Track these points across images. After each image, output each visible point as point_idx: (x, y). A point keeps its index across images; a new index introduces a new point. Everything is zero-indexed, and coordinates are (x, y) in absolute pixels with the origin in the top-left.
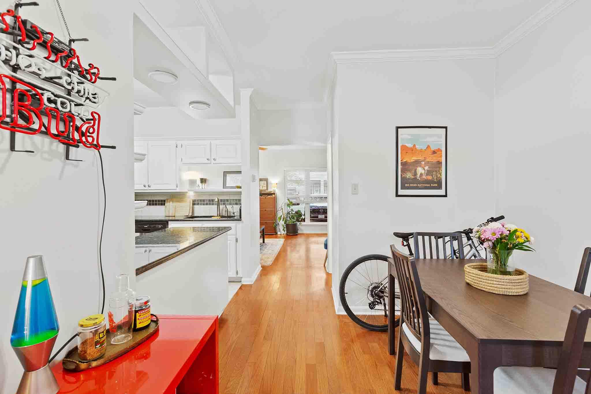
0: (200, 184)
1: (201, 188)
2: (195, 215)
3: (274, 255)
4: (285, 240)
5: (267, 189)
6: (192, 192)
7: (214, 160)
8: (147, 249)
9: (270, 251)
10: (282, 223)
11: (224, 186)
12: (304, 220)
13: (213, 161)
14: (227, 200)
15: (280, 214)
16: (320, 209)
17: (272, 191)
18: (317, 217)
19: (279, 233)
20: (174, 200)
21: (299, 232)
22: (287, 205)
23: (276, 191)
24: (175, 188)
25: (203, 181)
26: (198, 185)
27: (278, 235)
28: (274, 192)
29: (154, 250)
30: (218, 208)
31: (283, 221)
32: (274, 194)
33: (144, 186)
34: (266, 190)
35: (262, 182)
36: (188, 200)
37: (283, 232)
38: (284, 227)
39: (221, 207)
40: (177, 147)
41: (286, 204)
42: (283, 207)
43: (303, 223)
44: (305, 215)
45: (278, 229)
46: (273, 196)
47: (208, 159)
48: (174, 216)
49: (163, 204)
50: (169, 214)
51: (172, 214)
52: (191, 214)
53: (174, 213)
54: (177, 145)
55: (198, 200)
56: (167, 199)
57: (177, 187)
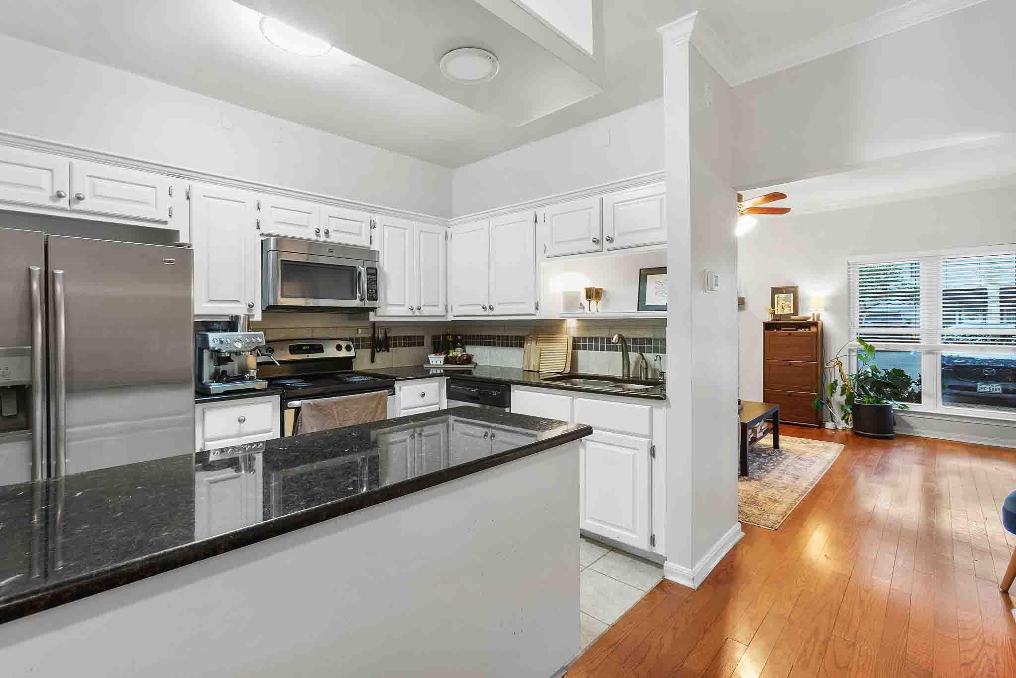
0: (585, 302)
1: (587, 309)
2: (581, 371)
3: (795, 495)
4: (845, 450)
5: (796, 313)
6: (574, 320)
7: (610, 240)
8: (490, 432)
9: (786, 479)
10: (838, 398)
11: (642, 305)
12: (918, 398)
13: (607, 245)
14: (649, 341)
15: (834, 375)
16: (985, 367)
17: (809, 318)
18: (975, 389)
19: (829, 425)
20: (540, 336)
21: (898, 430)
22: (855, 354)
23: (821, 318)
24: (532, 311)
25: (593, 294)
26: (581, 304)
27: (826, 430)
28: (816, 320)
29: (501, 436)
30: (626, 358)
31: (841, 395)
32: (815, 324)
33: (483, 308)
34: (791, 315)
35: (781, 296)
36: (564, 337)
37: (842, 425)
38: (846, 411)
39: (633, 356)
40: (536, 222)
41: (853, 351)
42: (844, 360)
43: (913, 407)
44: (921, 384)
45: (826, 415)
46: (813, 329)
47: (596, 241)
48: (538, 372)
49: (521, 346)
50: (529, 366)
51: (534, 366)
52: (568, 370)
53: (537, 364)
54: (536, 218)
55: (585, 338)
56: (528, 336)
57: (537, 308)
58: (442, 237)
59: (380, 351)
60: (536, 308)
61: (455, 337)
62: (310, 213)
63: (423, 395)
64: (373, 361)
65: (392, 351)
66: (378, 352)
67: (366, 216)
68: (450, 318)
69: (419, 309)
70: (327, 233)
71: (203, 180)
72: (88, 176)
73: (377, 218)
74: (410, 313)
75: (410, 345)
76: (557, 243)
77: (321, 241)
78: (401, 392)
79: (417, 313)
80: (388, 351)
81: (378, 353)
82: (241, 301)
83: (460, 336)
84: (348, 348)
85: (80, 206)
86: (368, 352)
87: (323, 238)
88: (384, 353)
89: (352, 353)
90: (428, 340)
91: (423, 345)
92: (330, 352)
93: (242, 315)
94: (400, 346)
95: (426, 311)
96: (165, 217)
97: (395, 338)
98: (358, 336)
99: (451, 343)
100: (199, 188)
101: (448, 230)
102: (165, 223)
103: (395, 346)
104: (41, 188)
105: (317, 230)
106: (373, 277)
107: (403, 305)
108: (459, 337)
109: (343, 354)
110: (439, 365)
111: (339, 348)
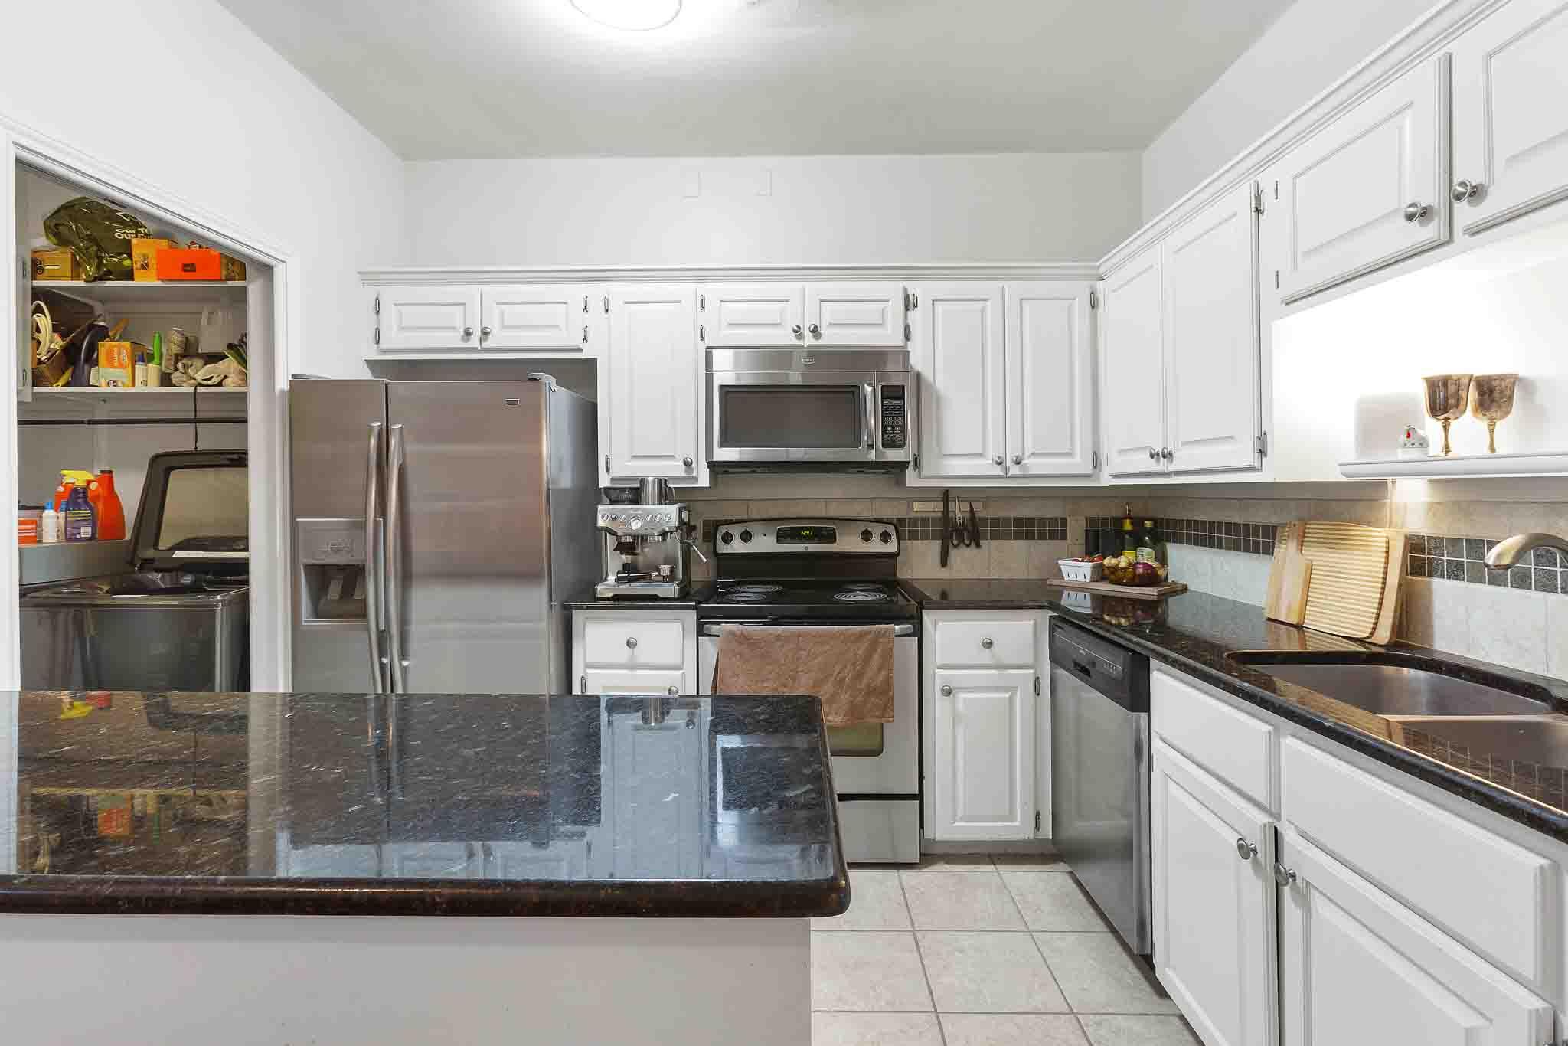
2: (1434, 645)
7: (1469, 195)
20: (1312, 528)
24: (1249, 458)
25: (1464, 397)
26: (1417, 431)
33: (1153, 457)
40: (1258, 209)
47: (1421, 214)
48: (1299, 627)
49: (1269, 550)
50: (1277, 608)
51: (1289, 608)
52: (1384, 635)
53: (1296, 607)
54: (1258, 198)
55: (1455, 542)
56: (1284, 525)
57: (1262, 452)
58: (1082, 303)
59: (958, 544)
60: (1260, 451)
61: (1138, 522)
62: (787, 301)
63: (989, 645)
64: (944, 562)
65: (984, 546)
66: (955, 547)
67: (893, 290)
68: (1105, 481)
69: (1018, 463)
70: (815, 331)
71: (622, 280)
72: (498, 303)
73: (916, 288)
74: (998, 471)
75: (1030, 536)
76: (1307, 254)
77: (806, 346)
78: (938, 632)
79: (1015, 470)
80: (978, 545)
81: (955, 550)
82: (677, 456)
83: (1149, 520)
84: (885, 537)
85: (490, 343)
86: (935, 546)
87: (810, 341)
88: (969, 549)
89: (891, 547)
90: (1076, 528)
91: (1064, 537)
92: (849, 543)
93: (651, 479)
94: (1007, 536)
95: (1036, 465)
96: (578, 342)
97: (995, 522)
98: (913, 515)
99: (1127, 537)
100: (618, 291)
101: (1100, 286)
102: (579, 350)
103: (995, 536)
104: (454, 328)
105: (796, 328)
106: (895, 402)
107: (981, 455)
108: (1148, 524)
109: (876, 546)
110: (1082, 583)
111: (866, 536)
